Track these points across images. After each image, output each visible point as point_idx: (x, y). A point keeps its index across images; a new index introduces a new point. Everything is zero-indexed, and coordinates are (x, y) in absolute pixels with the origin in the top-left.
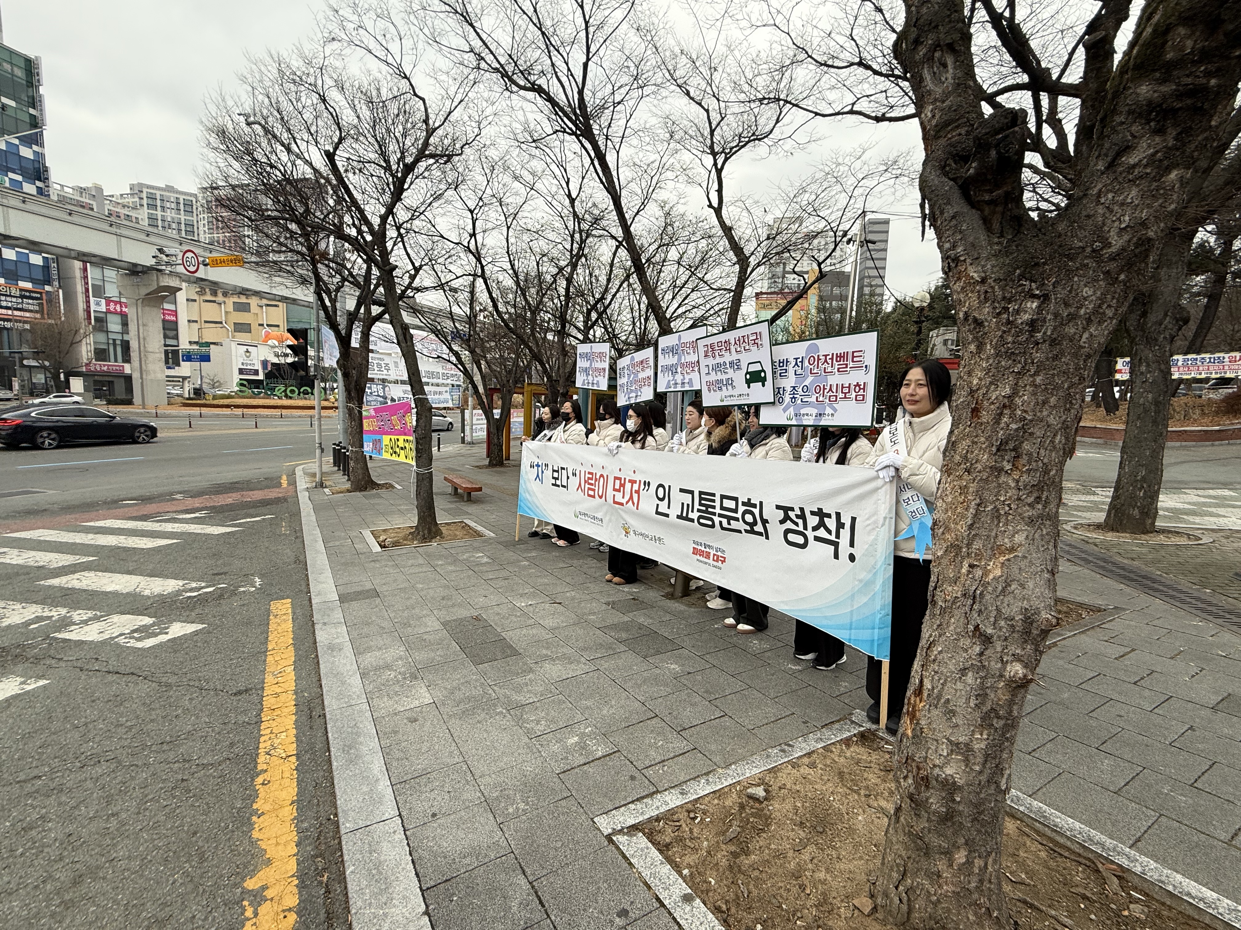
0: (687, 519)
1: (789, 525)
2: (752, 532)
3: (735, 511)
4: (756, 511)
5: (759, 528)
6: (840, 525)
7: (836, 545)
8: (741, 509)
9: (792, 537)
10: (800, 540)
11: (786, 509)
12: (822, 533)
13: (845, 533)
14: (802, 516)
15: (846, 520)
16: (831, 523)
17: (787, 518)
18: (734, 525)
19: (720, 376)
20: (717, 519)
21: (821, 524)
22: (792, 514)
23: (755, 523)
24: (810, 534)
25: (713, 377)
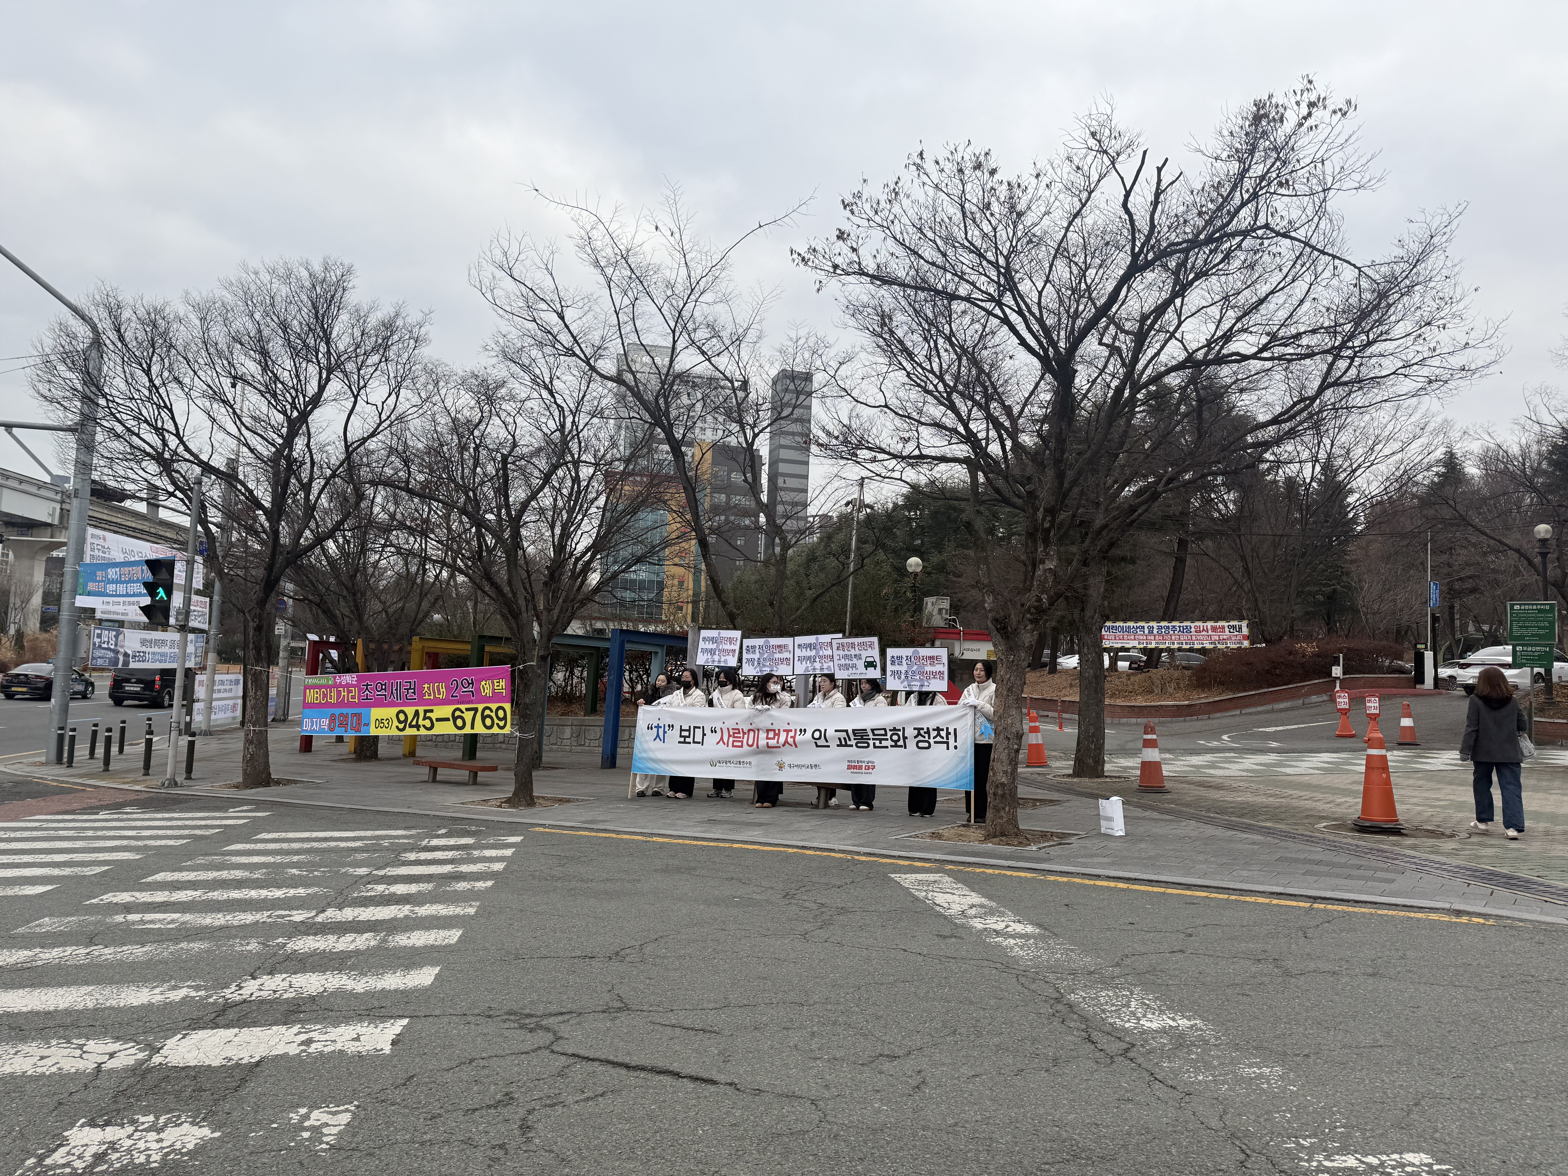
0: (846, 745)
1: (920, 738)
2: (896, 746)
3: (886, 734)
4: (901, 733)
5: (901, 743)
6: (948, 733)
7: (947, 743)
8: (889, 733)
9: (921, 745)
10: (926, 745)
11: (919, 729)
12: (938, 739)
13: (952, 737)
14: (928, 732)
15: (951, 730)
16: (943, 733)
17: (919, 734)
18: (884, 743)
19: (847, 662)
20: (871, 742)
21: (939, 735)
22: (922, 732)
23: (899, 740)
24: (932, 741)
25: (843, 662)
